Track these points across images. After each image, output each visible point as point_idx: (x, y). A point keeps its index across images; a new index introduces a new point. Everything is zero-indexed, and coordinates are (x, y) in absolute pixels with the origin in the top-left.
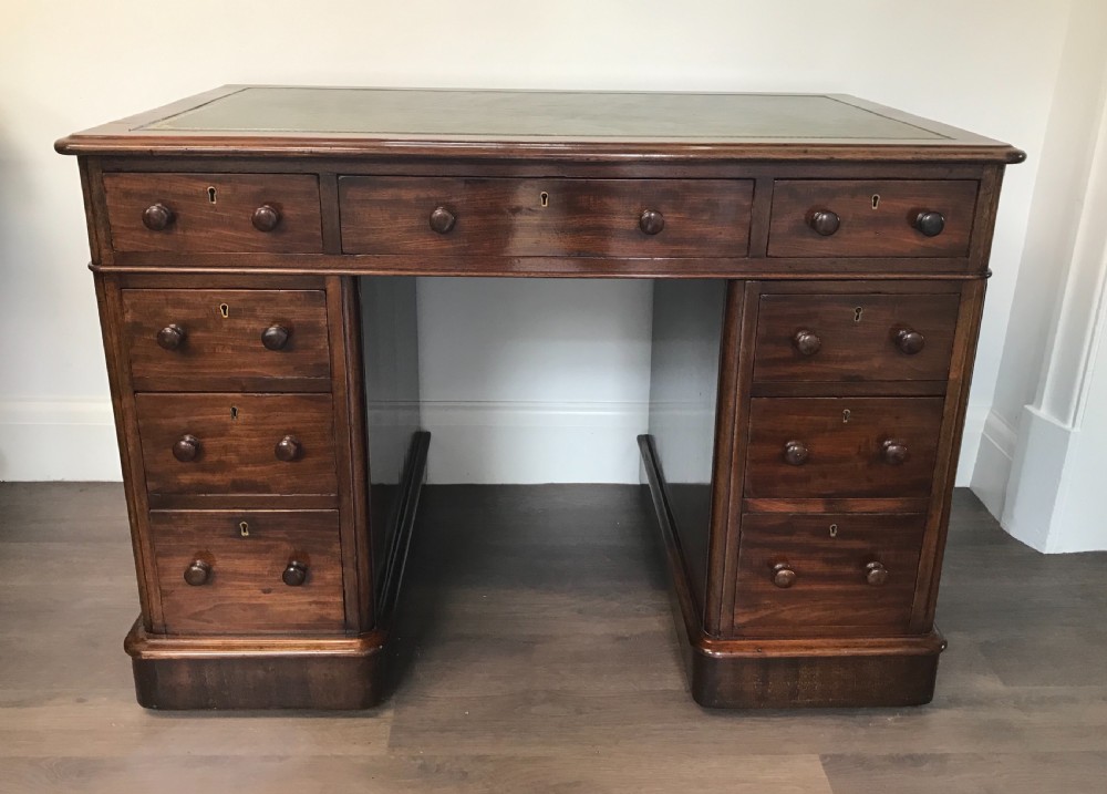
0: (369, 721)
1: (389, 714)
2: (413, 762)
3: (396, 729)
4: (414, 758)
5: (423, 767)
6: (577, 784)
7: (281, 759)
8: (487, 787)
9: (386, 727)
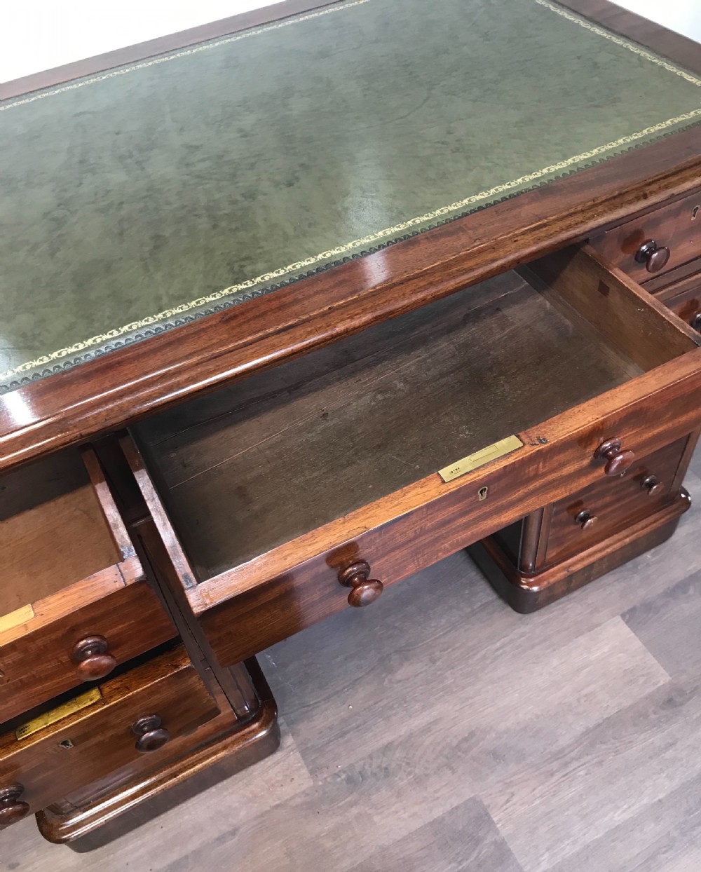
0: (278, 756)
1: (288, 741)
2: (339, 779)
3: (304, 753)
4: (337, 775)
5: (350, 780)
6: (472, 734)
8: (410, 773)
9: (296, 756)
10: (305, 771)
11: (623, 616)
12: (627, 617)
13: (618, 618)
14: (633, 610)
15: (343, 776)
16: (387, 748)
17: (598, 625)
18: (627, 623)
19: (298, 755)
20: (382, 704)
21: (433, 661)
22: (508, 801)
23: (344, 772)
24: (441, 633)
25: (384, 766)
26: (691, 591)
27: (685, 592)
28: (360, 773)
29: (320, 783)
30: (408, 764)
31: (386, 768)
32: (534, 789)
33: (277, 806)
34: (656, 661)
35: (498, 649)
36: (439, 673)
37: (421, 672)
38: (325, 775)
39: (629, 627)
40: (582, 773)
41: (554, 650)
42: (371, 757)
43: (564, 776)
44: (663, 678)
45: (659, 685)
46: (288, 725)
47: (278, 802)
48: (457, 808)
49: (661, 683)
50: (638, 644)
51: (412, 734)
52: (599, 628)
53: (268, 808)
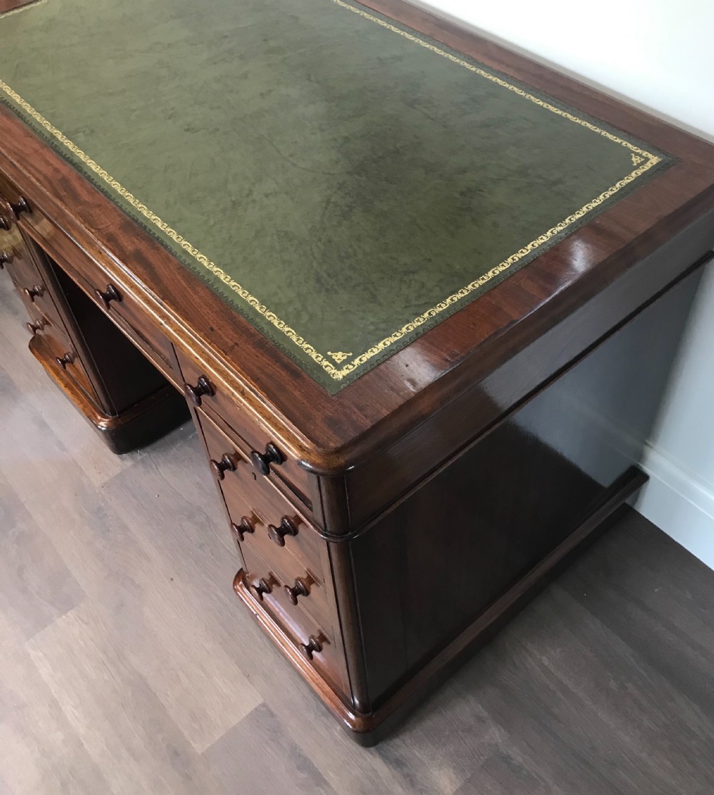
3: (120, 475)
4: (103, 500)
5: (100, 509)
6: (138, 586)
7: (65, 450)
8: (105, 548)
9: (117, 470)
10: (107, 479)
11: (264, 705)
12: (264, 709)
13: (261, 701)
14: (272, 715)
15: (103, 505)
16: (125, 528)
17: (251, 681)
18: (256, 709)
19: (119, 472)
20: (161, 517)
21: (201, 546)
22: (82, 620)
23: (106, 505)
24: (228, 548)
25: (111, 529)
26: (303, 775)
27: (299, 768)
28: (106, 515)
29: (97, 491)
30: (112, 545)
31: (109, 531)
32: (92, 640)
33: (81, 469)
34: (217, 738)
35: (217, 596)
36: (191, 553)
38: (103, 492)
39: (252, 712)
40: (106, 677)
41: (220, 644)
43: (103, 662)
44: (198, 747)
45: (191, 742)
46: (141, 460)
47: (84, 469)
48: (78, 585)
49: (194, 745)
50: (234, 721)
51: (136, 543)
52: (248, 683)
53: (79, 465)
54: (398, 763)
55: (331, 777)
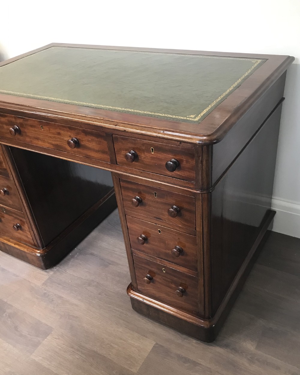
2: (44, 291)
3: (49, 279)
4: (45, 290)
5: (45, 294)
6: (77, 317)
7: (17, 276)
8: (54, 307)
9: (47, 277)
10: (43, 282)
11: (157, 344)
12: (157, 346)
13: (154, 343)
14: (162, 347)
15: (46, 292)
16: (60, 297)
17: (146, 337)
18: (154, 347)
19: (48, 277)
20: (76, 288)
21: (100, 294)
22: (56, 338)
23: (47, 291)
24: (112, 291)
25: (54, 299)
26: (186, 365)
27: (184, 362)
28: (49, 295)
29: (41, 287)
30: (57, 305)
31: (53, 301)
32: (64, 344)
33: (29, 281)
34: (141, 364)
35: (115, 310)
36: (96, 298)
37: (93, 293)
38: (44, 287)
39: (152, 348)
40: (77, 357)
41: (126, 327)
42: (55, 295)
43: (73, 351)
44: (135, 370)
45: (130, 369)
46: (57, 270)
47: (30, 281)
48: (47, 325)
49: (132, 370)
50: (146, 355)
51: (69, 301)
52: (145, 338)
53: (27, 280)
54: (227, 346)
55: (200, 361)
